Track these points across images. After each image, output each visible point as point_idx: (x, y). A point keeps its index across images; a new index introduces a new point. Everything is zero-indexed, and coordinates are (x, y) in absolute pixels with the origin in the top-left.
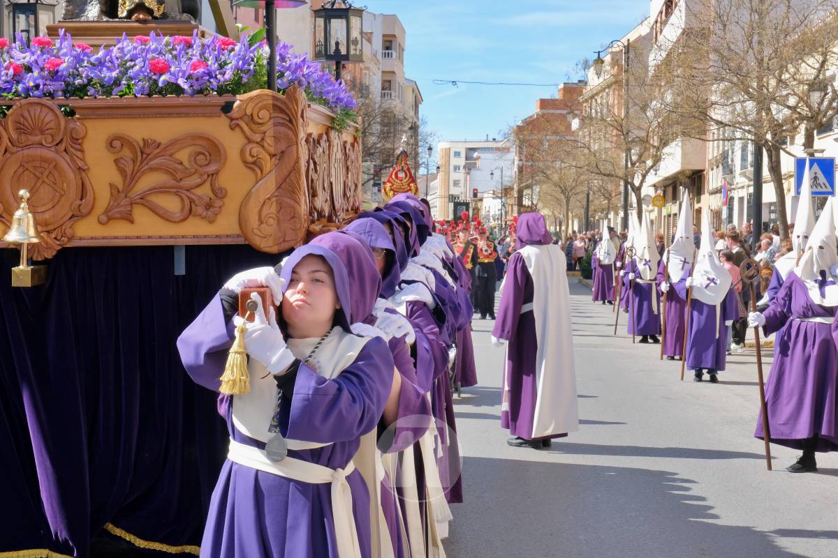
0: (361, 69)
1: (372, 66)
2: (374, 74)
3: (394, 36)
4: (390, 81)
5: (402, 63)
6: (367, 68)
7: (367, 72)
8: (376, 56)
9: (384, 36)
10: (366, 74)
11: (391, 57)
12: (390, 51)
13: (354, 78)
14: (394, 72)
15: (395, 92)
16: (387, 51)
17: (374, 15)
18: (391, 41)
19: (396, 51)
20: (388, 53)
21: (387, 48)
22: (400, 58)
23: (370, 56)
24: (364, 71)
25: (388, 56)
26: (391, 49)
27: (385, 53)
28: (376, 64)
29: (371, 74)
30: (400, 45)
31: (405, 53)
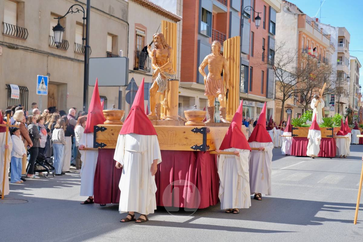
0: (325, 51)
1: (330, 50)
2: (332, 54)
3: (344, 37)
4: (341, 57)
5: (348, 49)
6: (328, 51)
7: (328, 52)
8: (332, 46)
9: (339, 37)
10: (327, 53)
11: (342, 46)
12: (342, 44)
13: (320, 56)
14: (343, 53)
15: (344, 61)
16: (340, 44)
17: (335, 28)
18: (342, 39)
19: (345, 44)
20: (341, 44)
21: (341, 42)
22: (347, 46)
23: (329, 45)
24: (327, 52)
25: (341, 46)
26: (342, 43)
27: (339, 44)
28: (332, 49)
29: (330, 53)
30: (347, 41)
31: (349, 44)
